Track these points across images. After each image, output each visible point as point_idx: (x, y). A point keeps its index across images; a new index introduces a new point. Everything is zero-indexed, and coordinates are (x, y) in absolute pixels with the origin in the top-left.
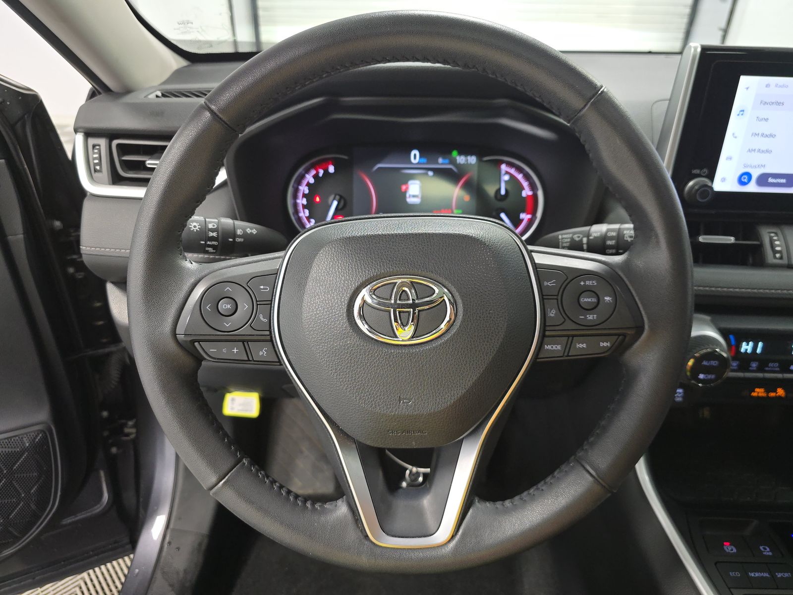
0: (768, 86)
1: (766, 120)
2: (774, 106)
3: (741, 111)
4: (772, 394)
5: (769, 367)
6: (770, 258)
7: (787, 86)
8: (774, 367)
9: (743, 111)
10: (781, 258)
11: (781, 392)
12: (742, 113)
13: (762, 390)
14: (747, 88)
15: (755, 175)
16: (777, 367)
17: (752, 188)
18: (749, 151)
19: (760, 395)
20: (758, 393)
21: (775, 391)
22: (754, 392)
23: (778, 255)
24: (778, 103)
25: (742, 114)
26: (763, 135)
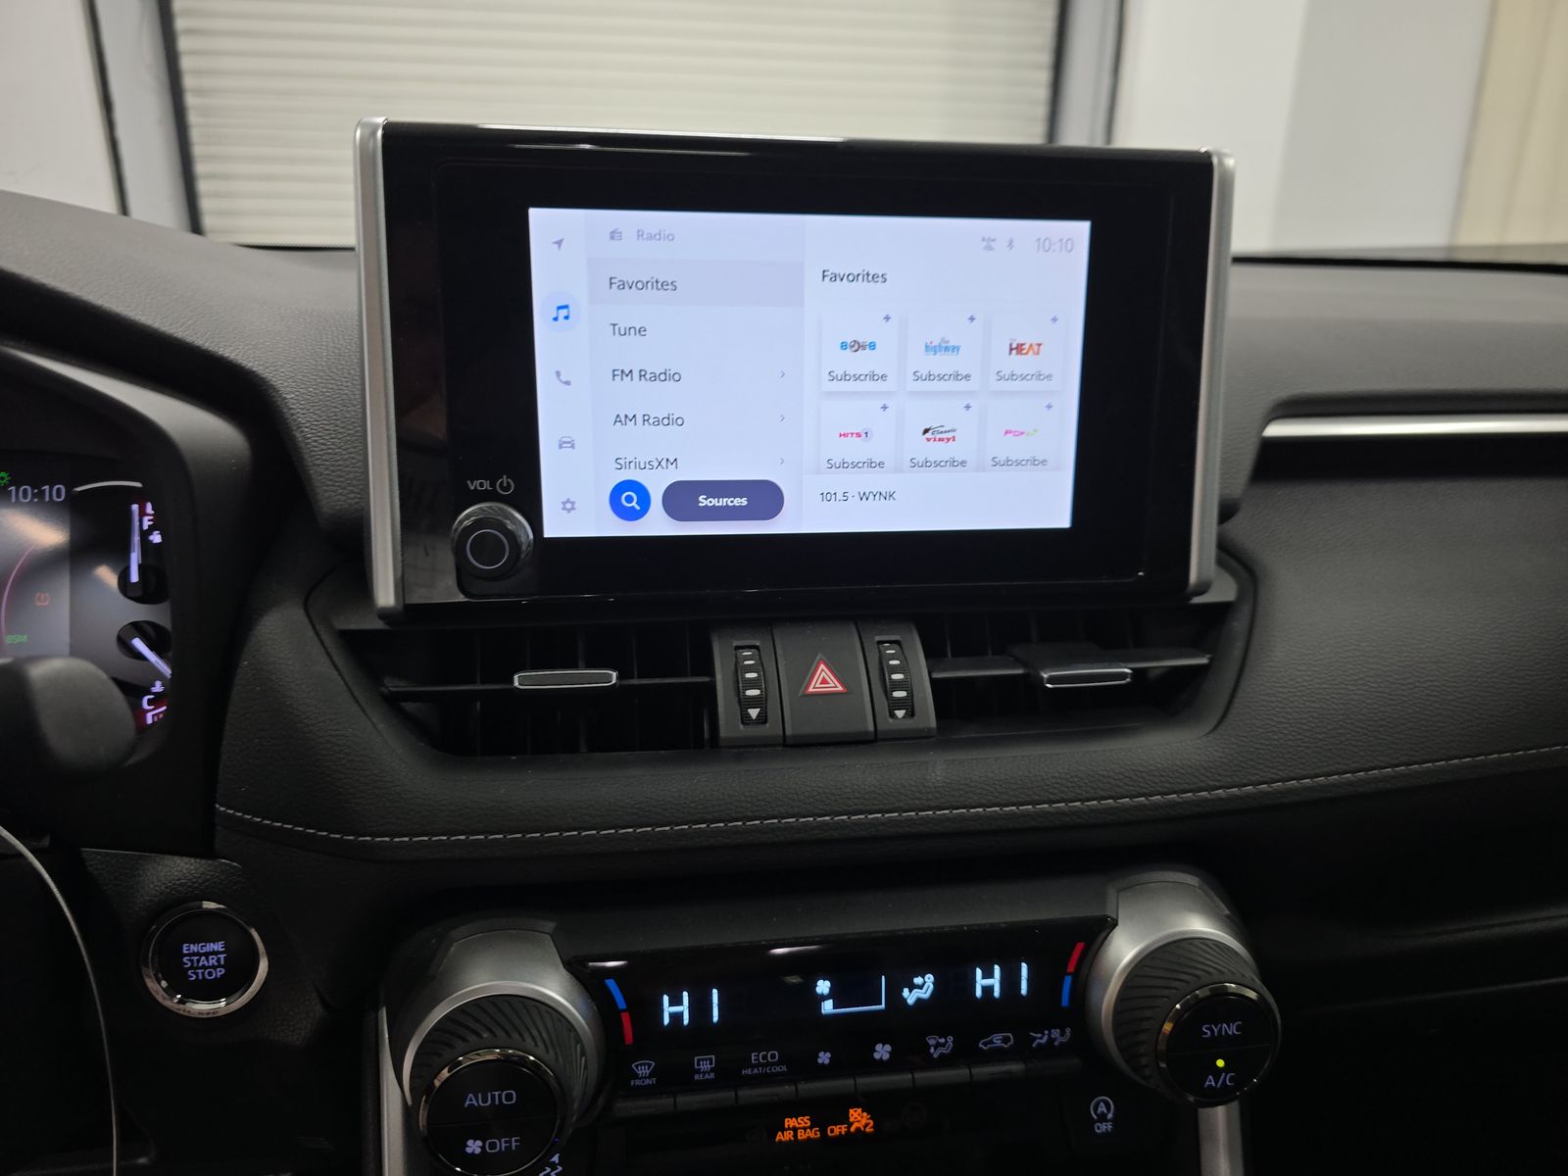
0: (614, 235)
1: (641, 331)
2: (649, 292)
3: (559, 308)
4: (838, 1130)
5: (753, 1067)
6: (728, 724)
7: (671, 237)
8: (768, 1064)
9: (566, 307)
10: (763, 719)
11: (859, 1119)
12: (564, 312)
13: (804, 1121)
14: (559, 243)
15: (657, 487)
16: (778, 1064)
17: (658, 524)
18: (617, 420)
19: (802, 1135)
20: (795, 1130)
21: (845, 1119)
22: (783, 1130)
23: (754, 713)
24: (662, 285)
25: (567, 318)
26: (642, 375)
